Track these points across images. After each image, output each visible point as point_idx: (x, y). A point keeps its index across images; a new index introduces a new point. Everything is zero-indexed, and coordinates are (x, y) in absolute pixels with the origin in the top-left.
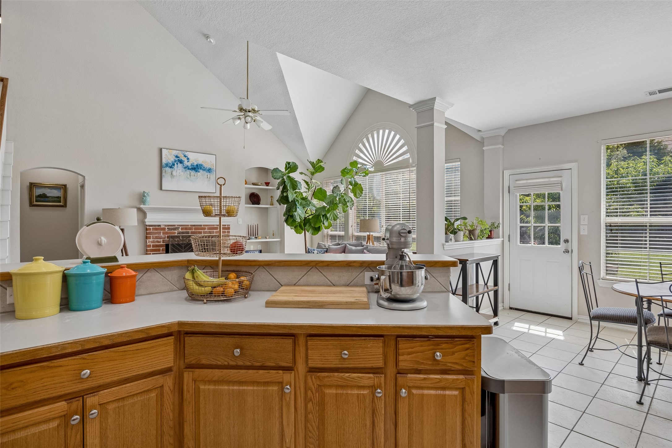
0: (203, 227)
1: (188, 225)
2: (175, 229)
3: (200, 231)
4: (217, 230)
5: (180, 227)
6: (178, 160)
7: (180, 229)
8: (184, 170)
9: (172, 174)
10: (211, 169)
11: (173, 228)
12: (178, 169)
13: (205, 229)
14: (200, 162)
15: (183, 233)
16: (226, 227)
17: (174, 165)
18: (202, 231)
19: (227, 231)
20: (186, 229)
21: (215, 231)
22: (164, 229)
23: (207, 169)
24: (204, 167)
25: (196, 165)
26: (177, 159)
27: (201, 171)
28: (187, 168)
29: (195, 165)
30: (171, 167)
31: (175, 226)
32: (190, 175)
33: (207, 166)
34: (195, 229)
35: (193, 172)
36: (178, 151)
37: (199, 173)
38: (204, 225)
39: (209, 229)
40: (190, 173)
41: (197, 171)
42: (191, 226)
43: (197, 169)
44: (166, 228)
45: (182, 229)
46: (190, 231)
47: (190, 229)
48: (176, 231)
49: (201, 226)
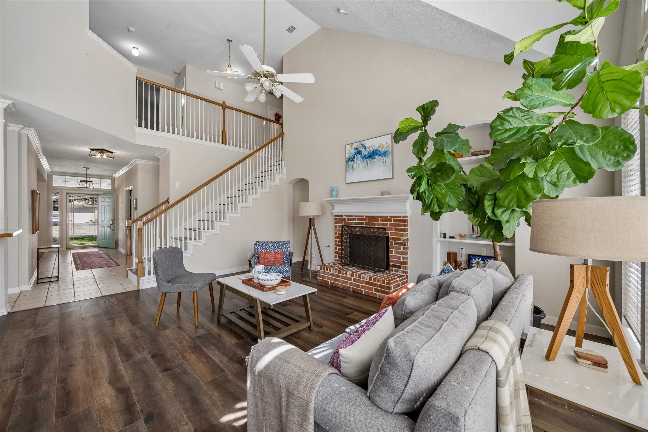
0: (376, 218)
1: (363, 216)
2: (352, 220)
3: (374, 222)
4: (391, 223)
5: (357, 218)
6: (358, 151)
7: (356, 220)
8: (362, 160)
9: (353, 167)
10: (386, 151)
11: (351, 218)
12: (358, 162)
13: (378, 220)
14: (376, 148)
15: (359, 224)
16: (402, 218)
17: (354, 157)
18: (376, 222)
19: (402, 223)
20: (362, 220)
21: (389, 223)
22: (345, 219)
23: (383, 152)
24: (380, 152)
25: (373, 152)
26: (356, 151)
27: (377, 157)
28: (365, 157)
29: (371, 152)
30: (352, 161)
31: (352, 216)
32: (367, 164)
33: (382, 150)
34: (370, 220)
35: (369, 160)
36: (357, 143)
37: (375, 160)
38: (378, 217)
39: (382, 220)
40: (367, 162)
41: (373, 158)
42: (366, 216)
43: (373, 156)
44: (347, 218)
45: (358, 220)
46: (365, 222)
47: (365, 220)
48: (354, 222)
49: (374, 217)
